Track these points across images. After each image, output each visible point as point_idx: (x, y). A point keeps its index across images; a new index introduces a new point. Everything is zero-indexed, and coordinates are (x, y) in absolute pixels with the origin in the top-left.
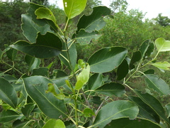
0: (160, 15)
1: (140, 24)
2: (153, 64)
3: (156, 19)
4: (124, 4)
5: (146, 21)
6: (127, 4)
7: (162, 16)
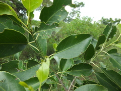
0: (103, 18)
1: (90, 25)
2: (116, 45)
3: (101, 21)
4: (78, 13)
5: (94, 23)
6: (80, 12)
7: (104, 18)
